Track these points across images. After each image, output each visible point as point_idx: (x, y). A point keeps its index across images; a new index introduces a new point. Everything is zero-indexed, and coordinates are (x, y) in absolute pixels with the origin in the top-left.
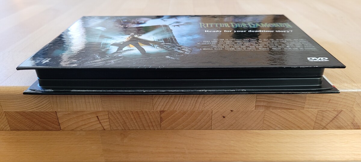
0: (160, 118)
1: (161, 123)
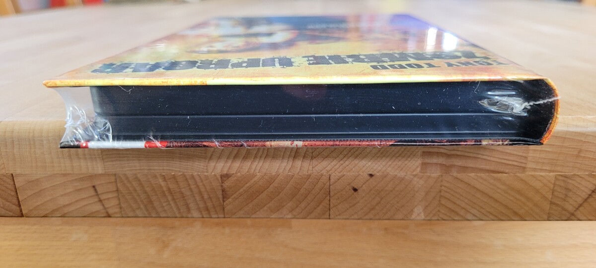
0: (223, 191)
1: (224, 201)
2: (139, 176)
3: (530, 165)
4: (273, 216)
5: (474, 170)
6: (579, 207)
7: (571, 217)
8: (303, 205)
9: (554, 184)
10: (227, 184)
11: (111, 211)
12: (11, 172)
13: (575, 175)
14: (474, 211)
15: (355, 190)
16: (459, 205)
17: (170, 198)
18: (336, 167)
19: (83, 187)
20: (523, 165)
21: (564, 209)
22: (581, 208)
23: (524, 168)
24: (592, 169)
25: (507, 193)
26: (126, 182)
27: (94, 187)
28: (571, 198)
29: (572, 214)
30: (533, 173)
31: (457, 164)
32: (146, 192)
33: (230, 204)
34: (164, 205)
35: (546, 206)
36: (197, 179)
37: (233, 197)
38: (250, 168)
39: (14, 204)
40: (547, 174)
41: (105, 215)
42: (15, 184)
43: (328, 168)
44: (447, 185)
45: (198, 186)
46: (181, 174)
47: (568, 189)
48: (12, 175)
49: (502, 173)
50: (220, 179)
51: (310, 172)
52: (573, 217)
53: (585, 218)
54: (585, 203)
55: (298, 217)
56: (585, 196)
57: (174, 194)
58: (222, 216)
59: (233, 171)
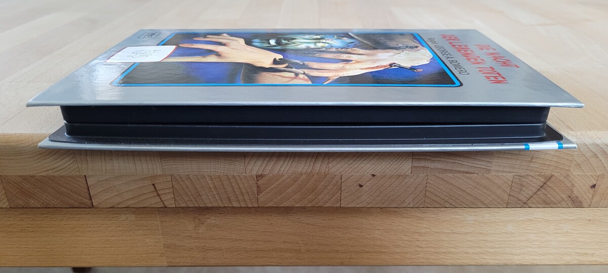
2: (190, 176)
3: (493, 168)
4: (297, 206)
5: (451, 171)
6: (530, 198)
7: (525, 204)
8: (320, 197)
9: (512, 181)
10: (260, 182)
11: (167, 204)
12: (84, 174)
13: (528, 175)
14: (450, 201)
15: (361, 186)
16: (439, 197)
17: (215, 193)
18: (347, 170)
19: (144, 185)
20: (489, 168)
21: (519, 199)
22: (531, 199)
23: (490, 170)
24: (541, 171)
25: (476, 188)
26: (179, 181)
27: (153, 185)
28: (524, 191)
29: (525, 203)
30: (497, 174)
31: (439, 167)
32: (196, 189)
33: (262, 198)
34: (210, 198)
35: (506, 197)
36: (238, 178)
37: (265, 191)
38: (280, 170)
39: (86, 199)
40: (507, 174)
41: (163, 206)
42: (87, 183)
43: (340, 170)
44: (431, 182)
45: (238, 184)
46: (225, 174)
47: (522, 185)
48: (85, 176)
49: (474, 174)
50: (256, 178)
51: (326, 173)
52: (525, 205)
53: (534, 206)
54: (535, 195)
55: (316, 206)
56: (534, 190)
57: (218, 190)
58: (257, 206)
59: (266, 173)
